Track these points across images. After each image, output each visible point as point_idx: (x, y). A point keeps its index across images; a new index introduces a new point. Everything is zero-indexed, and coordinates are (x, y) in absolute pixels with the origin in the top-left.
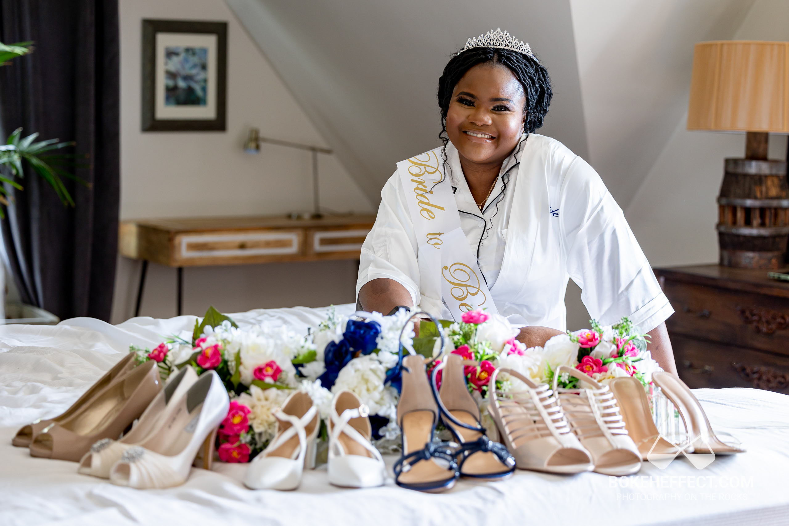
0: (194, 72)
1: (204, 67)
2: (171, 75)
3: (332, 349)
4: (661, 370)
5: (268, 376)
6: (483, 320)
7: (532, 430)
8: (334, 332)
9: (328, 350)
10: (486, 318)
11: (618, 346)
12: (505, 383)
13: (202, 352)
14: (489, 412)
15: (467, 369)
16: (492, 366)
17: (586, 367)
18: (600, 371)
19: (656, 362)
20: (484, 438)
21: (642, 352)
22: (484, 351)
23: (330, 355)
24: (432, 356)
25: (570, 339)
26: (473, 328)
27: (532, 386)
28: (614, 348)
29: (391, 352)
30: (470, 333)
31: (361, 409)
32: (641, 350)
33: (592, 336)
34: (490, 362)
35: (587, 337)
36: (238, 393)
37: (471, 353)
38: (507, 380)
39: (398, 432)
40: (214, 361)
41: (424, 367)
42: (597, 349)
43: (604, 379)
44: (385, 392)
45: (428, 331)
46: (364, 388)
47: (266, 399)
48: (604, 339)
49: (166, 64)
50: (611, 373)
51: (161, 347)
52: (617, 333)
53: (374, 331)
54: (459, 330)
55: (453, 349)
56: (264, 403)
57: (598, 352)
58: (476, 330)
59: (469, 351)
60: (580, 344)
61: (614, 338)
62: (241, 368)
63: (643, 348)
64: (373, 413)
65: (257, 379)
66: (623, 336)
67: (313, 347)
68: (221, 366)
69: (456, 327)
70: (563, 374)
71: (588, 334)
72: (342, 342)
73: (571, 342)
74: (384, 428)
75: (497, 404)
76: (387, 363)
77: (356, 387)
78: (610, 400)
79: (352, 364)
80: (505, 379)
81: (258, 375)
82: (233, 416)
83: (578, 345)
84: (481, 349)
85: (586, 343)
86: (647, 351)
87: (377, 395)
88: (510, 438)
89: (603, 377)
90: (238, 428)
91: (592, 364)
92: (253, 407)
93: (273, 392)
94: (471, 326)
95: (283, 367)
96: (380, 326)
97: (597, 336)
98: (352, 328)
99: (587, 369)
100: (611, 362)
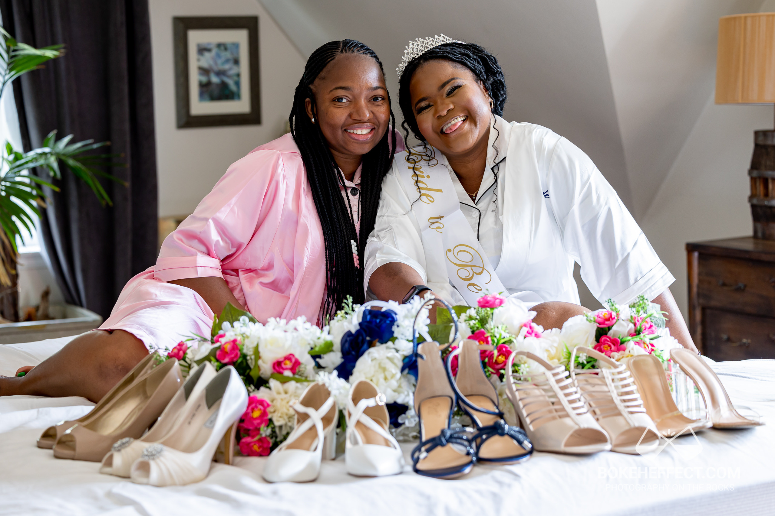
0: (227, 67)
1: (236, 62)
2: (204, 71)
3: (348, 339)
4: (681, 346)
5: (287, 369)
6: (499, 304)
7: (550, 411)
8: (351, 322)
9: (344, 340)
10: (501, 302)
11: (635, 325)
12: (522, 366)
13: (221, 347)
14: (507, 395)
15: (483, 354)
16: (509, 349)
17: (604, 347)
18: (618, 350)
19: (675, 339)
20: (502, 422)
21: (661, 329)
22: (501, 335)
23: (347, 345)
24: (448, 342)
25: (587, 320)
26: (489, 313)
27: (549, 368)
28: (632, 327)
29: (408, 340)
30: (487, 317)
31: (377, 397)
32: (660, 327)
33: (609, 315)
34: (506, 345)
35: (604, 316)
36: (257, 387)
37: (487, 337)
38: (525, 363)
39: (417, 419)
40: (233, 356)
41: (440, 353)
42: (614, 328)
43: (623, 357)
44: (403, 380)
45: (445, 318)
46: (381, 376)
47: (286, 393)
48: (621, 318)
49: (199, 60)
50: (629, 352)
51: (181, 345)
52: (633, 312)
53: (390, 319)
54: (476, 315)
55: (470, 334)
56: (283, 396)
57: (615, 331)
58: (492, 314)
59: (486, 336)
60: (598, 325)
61: (632, 316)
62: (260, 362)
63: (662, 325)
64: (391, 401)
65: (276, 372)
66: (640, 314)
67: (329, 338)
68: (240, 361)
69: (472, 312)
70: (581, 355)
71: (605, 314)
72: (358, 332)
73: (588, 322)
74: (403, 416)
75: (514, 387)
76: (403, 351)
77: (373, 376)
78: (627, 378)
79: (369, 353)
80: (523, 362)
81: (277, 369)
82: (253, 410)
83: (595, 326)
84: (498, 333)
85: (603, 323)
86: (665, 328)
87: (394, 383)
88: (528, 420)
89: (621, 356)
90: (258, 421)
91: (609, 343)
92: (272, 401)
93: (292, 385)
94: (488, 311)
95: (301, 360)
96: (396, 314)
97: (614, 315)
98: (368, 317)
99: (606, 349)
100: (629, 341)
